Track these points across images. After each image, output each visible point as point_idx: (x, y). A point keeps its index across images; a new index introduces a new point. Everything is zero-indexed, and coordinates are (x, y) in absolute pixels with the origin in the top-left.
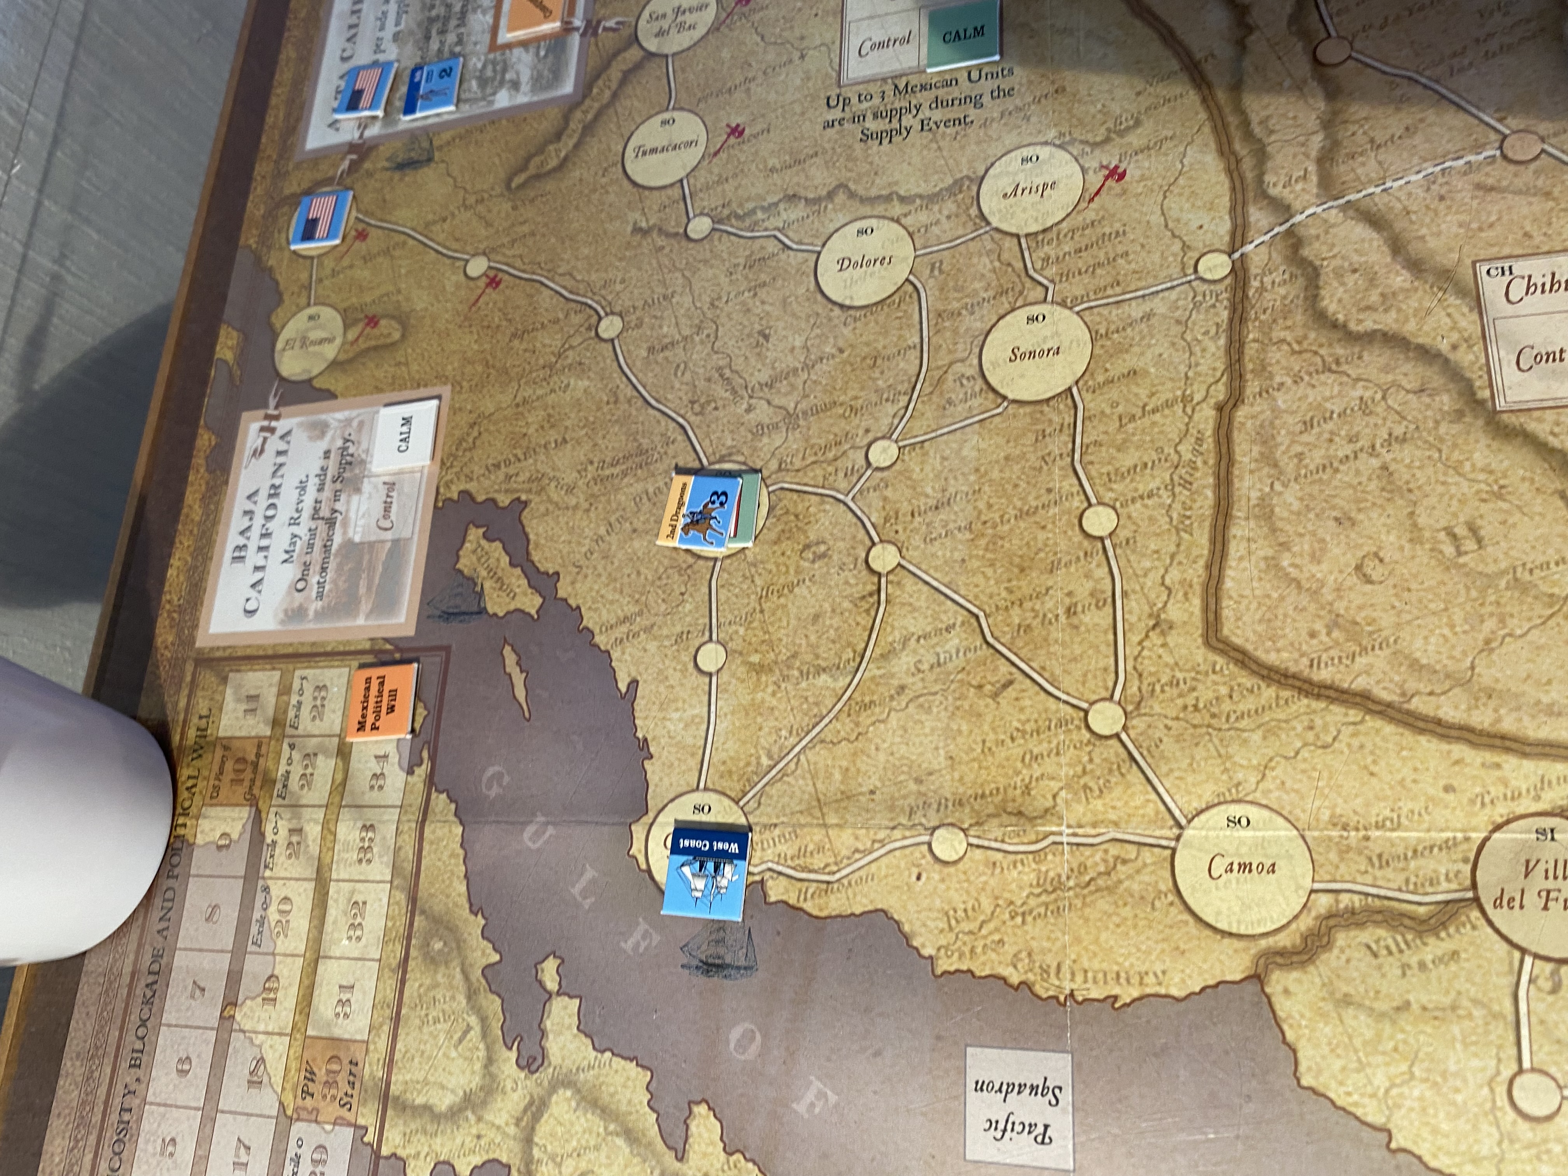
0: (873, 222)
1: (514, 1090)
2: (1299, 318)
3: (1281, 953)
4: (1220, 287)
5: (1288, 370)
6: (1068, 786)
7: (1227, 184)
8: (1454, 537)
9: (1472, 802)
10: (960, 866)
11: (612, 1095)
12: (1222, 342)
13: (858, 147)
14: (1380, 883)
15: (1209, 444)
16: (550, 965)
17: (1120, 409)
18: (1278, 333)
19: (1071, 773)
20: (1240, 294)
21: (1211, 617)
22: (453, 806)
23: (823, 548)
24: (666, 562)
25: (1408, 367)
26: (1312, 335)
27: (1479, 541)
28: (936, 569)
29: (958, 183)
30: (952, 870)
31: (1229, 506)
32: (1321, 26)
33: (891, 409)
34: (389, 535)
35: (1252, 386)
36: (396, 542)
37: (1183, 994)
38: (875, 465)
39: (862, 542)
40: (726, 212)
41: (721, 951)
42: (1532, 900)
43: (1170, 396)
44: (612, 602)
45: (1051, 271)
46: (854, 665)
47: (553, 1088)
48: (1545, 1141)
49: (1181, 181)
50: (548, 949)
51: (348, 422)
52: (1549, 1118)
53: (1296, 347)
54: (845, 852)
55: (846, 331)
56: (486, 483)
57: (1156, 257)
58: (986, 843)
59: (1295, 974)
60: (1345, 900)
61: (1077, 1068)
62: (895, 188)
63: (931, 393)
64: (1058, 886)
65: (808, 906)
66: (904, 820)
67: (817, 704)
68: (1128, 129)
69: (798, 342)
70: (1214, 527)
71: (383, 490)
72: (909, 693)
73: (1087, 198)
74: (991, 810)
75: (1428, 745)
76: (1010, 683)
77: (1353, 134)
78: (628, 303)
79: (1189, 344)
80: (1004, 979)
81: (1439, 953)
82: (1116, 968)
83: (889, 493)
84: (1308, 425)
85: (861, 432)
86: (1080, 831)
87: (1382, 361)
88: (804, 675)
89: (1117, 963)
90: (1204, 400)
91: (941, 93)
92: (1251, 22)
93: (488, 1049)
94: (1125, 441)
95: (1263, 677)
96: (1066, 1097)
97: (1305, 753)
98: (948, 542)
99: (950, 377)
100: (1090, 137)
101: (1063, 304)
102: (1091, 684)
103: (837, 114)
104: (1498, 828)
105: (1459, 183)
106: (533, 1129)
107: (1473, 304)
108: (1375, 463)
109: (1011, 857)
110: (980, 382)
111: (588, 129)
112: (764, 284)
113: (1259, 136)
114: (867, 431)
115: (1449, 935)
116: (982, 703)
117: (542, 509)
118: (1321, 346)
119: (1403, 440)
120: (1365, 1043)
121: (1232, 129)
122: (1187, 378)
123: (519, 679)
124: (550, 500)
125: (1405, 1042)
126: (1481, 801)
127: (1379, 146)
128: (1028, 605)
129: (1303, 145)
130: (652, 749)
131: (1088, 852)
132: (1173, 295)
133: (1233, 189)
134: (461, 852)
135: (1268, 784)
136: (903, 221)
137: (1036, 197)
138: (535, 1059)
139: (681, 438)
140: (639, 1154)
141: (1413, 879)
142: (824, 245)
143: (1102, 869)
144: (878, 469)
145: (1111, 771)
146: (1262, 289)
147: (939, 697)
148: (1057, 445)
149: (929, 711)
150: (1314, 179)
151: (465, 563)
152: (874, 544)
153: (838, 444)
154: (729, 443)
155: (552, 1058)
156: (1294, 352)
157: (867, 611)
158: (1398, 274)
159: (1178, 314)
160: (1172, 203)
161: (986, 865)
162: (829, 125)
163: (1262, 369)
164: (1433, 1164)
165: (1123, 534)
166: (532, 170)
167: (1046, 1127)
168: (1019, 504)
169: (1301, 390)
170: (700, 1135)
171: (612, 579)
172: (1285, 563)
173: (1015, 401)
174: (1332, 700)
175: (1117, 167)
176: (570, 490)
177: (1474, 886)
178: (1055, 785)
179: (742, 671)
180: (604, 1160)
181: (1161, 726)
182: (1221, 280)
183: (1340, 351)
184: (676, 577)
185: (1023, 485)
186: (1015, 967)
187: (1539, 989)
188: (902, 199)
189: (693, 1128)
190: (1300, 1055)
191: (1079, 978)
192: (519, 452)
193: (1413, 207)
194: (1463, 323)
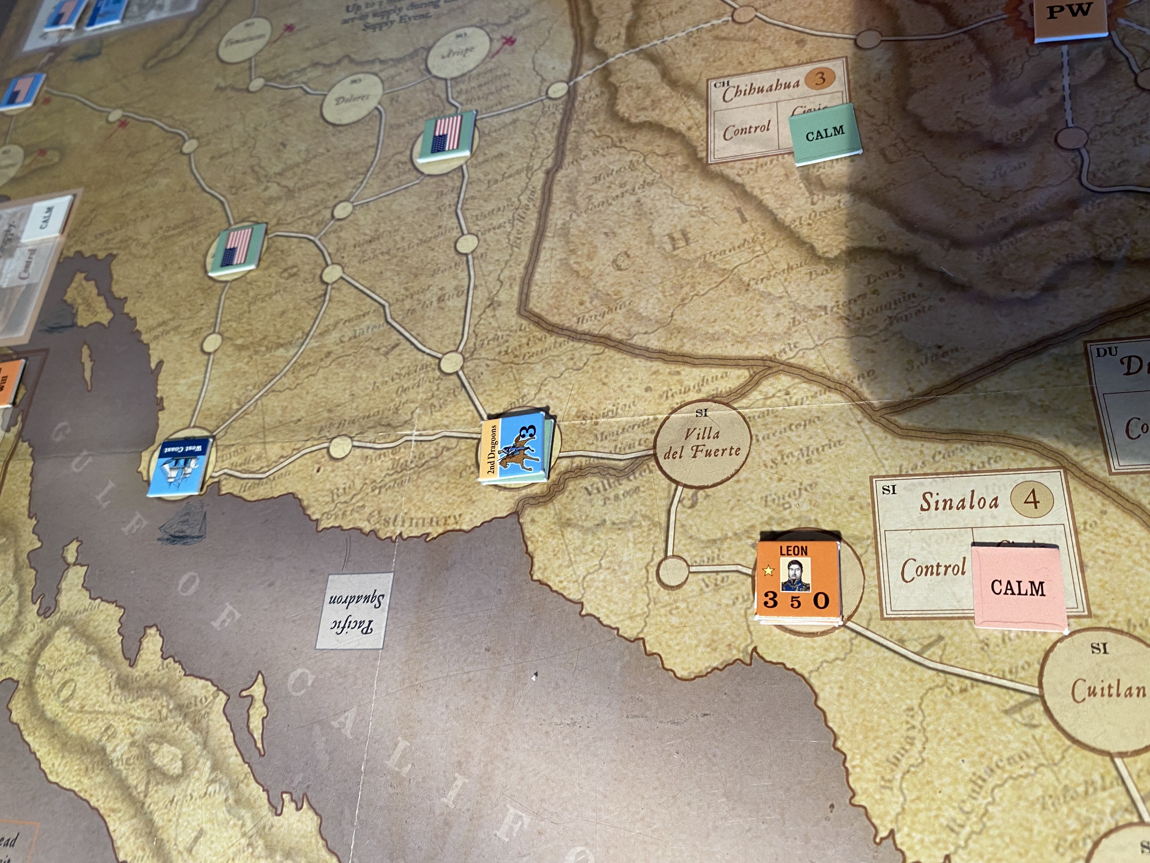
0: (361, 76)
1: (32, 631)
2: (602, 116)
3: (534, 497)
4: (559, 102)
5: (591, 147)
6: (421, 406)
7: (573, 43)
8: (672, 239)
9: (661, 396)
10: (346, 461)
11: (95, 628)
12: (555, 133)
13: (361, 33)
14: (599, 450)
15: (538, 194)
16: (74, 545)
17: (490, 177)
18: (589, 126)
19: (425, 397)
20: (569, 106)
21: (524, 297)
22: (31, 450)
23: (295, 270)
24: (196, 286)
25: (661, 142)
26: (608, 126)
27: (687, 241)
28: (364, 279)
29: (416, 52)
30: (340, 464)
31: (544, 230)
33: (352, 183)
34: (25, 282)
35: (568, 159)
36: (29, 286)
37: (470, 528)
38: (337, 217)
39: (320, 265)
40: (274, 75)
41: (184, 528)
42: (688, 452)
43: (520, 167)
44: (157, 313)
45: (462, 98)
46: (301, 341)
47: (58, 627)
48: (676, 601)
49: (547, 43)
50: (74, 536)
51: (15, 214)
52: (679, 586)
53: (598, 134)
54: (274, 459)
55: (333, 139)
56: (93, 245)
57: (525, 88)
58: (364, 444)
59: (540, 510)
60: (577, 461)
61: (395, 581)
62: (378, 56)
63: (379, 173)
64: (405, 467)
65: (246, 495)
66: (315, 435)
67: (273, 367)
68: (522, 15)
69: (303, 147)
70: (533, 244)
71: (27, 254)
72: (333, 356)
73: (490, 56)
74: (371, 424)
75: (639, 363)
76: (397, 345)
77: (650, 12)
78: (204, 131)
79: (535, 136)
80: (360, 530)
81: (628, 489)
82: (431, 515)
83: (342, 234)
84: (597, 179)
85: (331, 198)
86: (424, 433)
87: (647, 138)
88: (269, 349)
89: (433, 513)
90: (539, 168)
93: (21, 606)
94: (490, 195)
95: (549, 331)
96: (386, 602)
97: (566, 375)
98: (374, 262)
99: (392, 163)
100: (498, 22)
102: (446, 342)
103: (351, 15)
104: (674, 411)
105: (706, 36)
106: (39, 655)
107: (704, 103)
108: (633, 198)
109: (378, 452)
110: (410, 166)
111: (200, 31)
112: (289, 115)
113: (596, 15)
114: (336, 197)
115: (635, 478)
116: (377, 359)
117: (125, 258)
118: (612, 132)
119: (651, 184)
120: (576, 548)
121: (581, 11)
122: (531, 155)
123: (88, 365)
124: (131, 253)
125: (599, 545)
126: (667, 395)
127: (663, 18)
128: (416, 297)
129: (620, 19)
130: (165, 404)
131: (426, 445)
132: (531, 108)
133: (576, 45)
134: (30, 478)
135: (542, 395)
136: (379, 74)
137: (460, 57)
138: (50, 608)
139: (219, 209)
140: (105, 665)
141: (619, 445)
142: (329, 91)
143: (434, 455)
144: (338, 220)
145: (449, 394)
146: (583, 102)
147: (351, 357)
148: (449, 199)
149: (343, 366)
150: (623, 37)
151: (69, 296)
152: (327, 265)
153: (317, 206)
154: (249, 210)
155: (61, 607)
156: (596, 137)
157: (316, 307)
158: (663, 88)
159: (533, 118)
160: (540, 56)
161: (362, 459)
162: (345, 22)
163: (576, 147)
164: (606, 622)
165: (480, 251)
166: (161, 56)
167: (370, 622)
168: (420, 236)
169: (597, 158)
170: (148, 648)
171: (160, 299)
172: (572, 262)
173: (429, 175)
174: (587, 341)
175: (511, 37)
176: (144, 246)
177: (655, 447)
178: (413, 406)
179: (230, 350)
180: (82, 671)
181: (484, 365)
182: (560, 98)
183: (623, 134)
184: (200, 295)
185: (425, 224)
186: (369, 521)
187: (684, 506)
188: (382, 62)
189: (144, 645)
190: (535, 560)
191: (407, 524)
192: (118, 225)
193: (678, 50)
194: (697, 114)
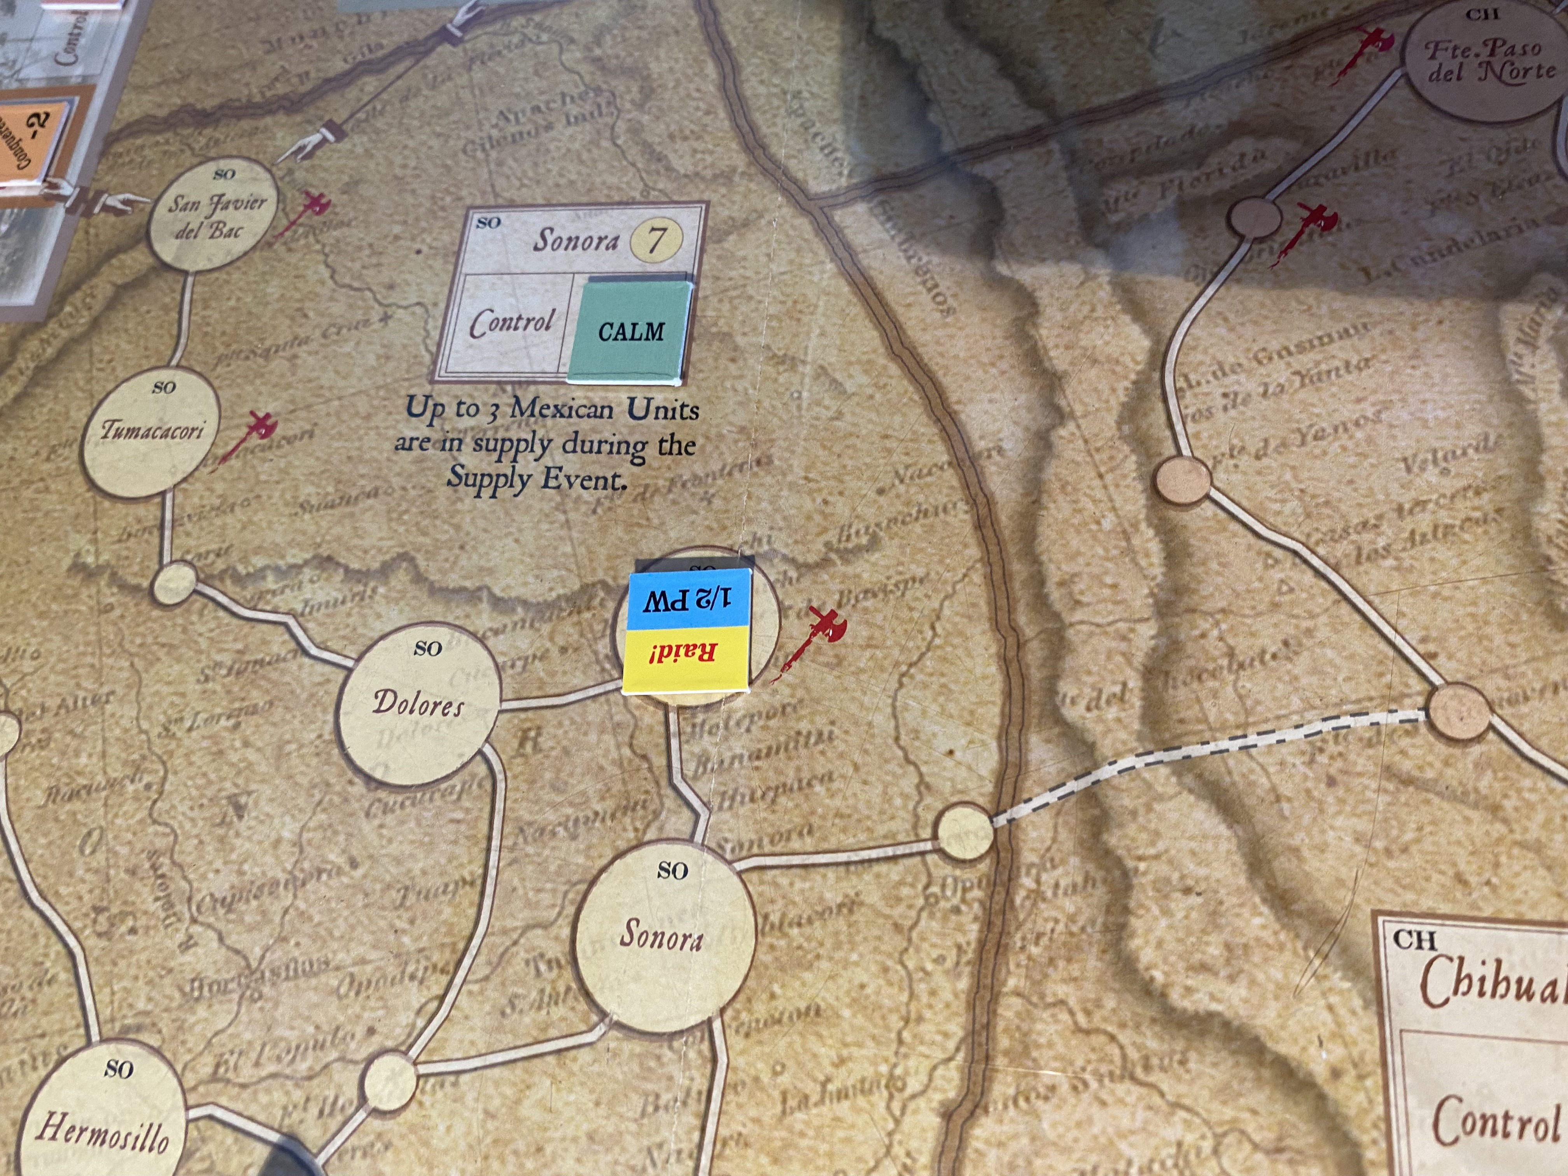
0: (441, 634)
2: (1092, 963)
4: (969, 875)
5: (1066, 1062)
7: (999, 685)
12: (964, 984)
13: (443, 494)
17: (785, 1080)
18: (1055, 987)
20: (1000, 898)
25: (1259, 1098)
26: (1110, 1002)
29: (587, 592)
32: (1168, 433)
33: (415, 996)
35: (1003, 1083)
38: (373, 1103)
40: (220, 565)
43: (869, 1072)
45: (709, 785)
49: (929, 663)
53: (1082, 1019)
55: (367, 827)
57: (875, 793)
62: (488, 581)
63: (486, 978)
68: (859, 549)
69: (287, 829)
73: (781, 662)
77: (1203, 636)
78: (35, 699)
79: (909, 975)
83: (386, 1165)
85: (360, 1031)
87: (1220, 1075)
90: (923, 1092)
91: (585, 425)
92: (1063, 403)
94: (787, 1145)
99: (521, 954)
100: (800, 554)
101: (718, 853)
103: (418, 429)
105: (1361, 761)
107: (1370, 995)
110: (568, 974)
112: (253, 711)
113: (1058, 606)
114: (371, 1031)
118: (1122, 1025)
121: (1017, 585)
122: (901, 1042)
127: (1241, 666)
129: (1124, 638)
132: (894, 872)
133: (1008, 694)
136: (490, 643)
139: (63, 974)
142: (358, 660)
144: (377, 1112)
146: (1037, 895)
148: (676, 1130)
150: (1136, 702)
153: (319, 1046)
154: (141, 1005)
156: (1078, 1029)
158: (1256, 912)
159: (897, 912)
160: (910, 699)
162: (404, 445)
163: (1025, 1050)
169: (1084, 1105)
173: (619, 1026)
175: (833, 614)
182: (973, 862)
183: (1151, 1042)
188: (497, 603)
193: (1286, 789)
194: (1353, 1029)
